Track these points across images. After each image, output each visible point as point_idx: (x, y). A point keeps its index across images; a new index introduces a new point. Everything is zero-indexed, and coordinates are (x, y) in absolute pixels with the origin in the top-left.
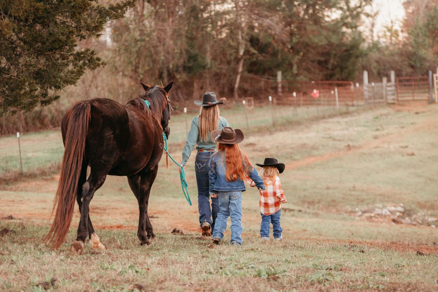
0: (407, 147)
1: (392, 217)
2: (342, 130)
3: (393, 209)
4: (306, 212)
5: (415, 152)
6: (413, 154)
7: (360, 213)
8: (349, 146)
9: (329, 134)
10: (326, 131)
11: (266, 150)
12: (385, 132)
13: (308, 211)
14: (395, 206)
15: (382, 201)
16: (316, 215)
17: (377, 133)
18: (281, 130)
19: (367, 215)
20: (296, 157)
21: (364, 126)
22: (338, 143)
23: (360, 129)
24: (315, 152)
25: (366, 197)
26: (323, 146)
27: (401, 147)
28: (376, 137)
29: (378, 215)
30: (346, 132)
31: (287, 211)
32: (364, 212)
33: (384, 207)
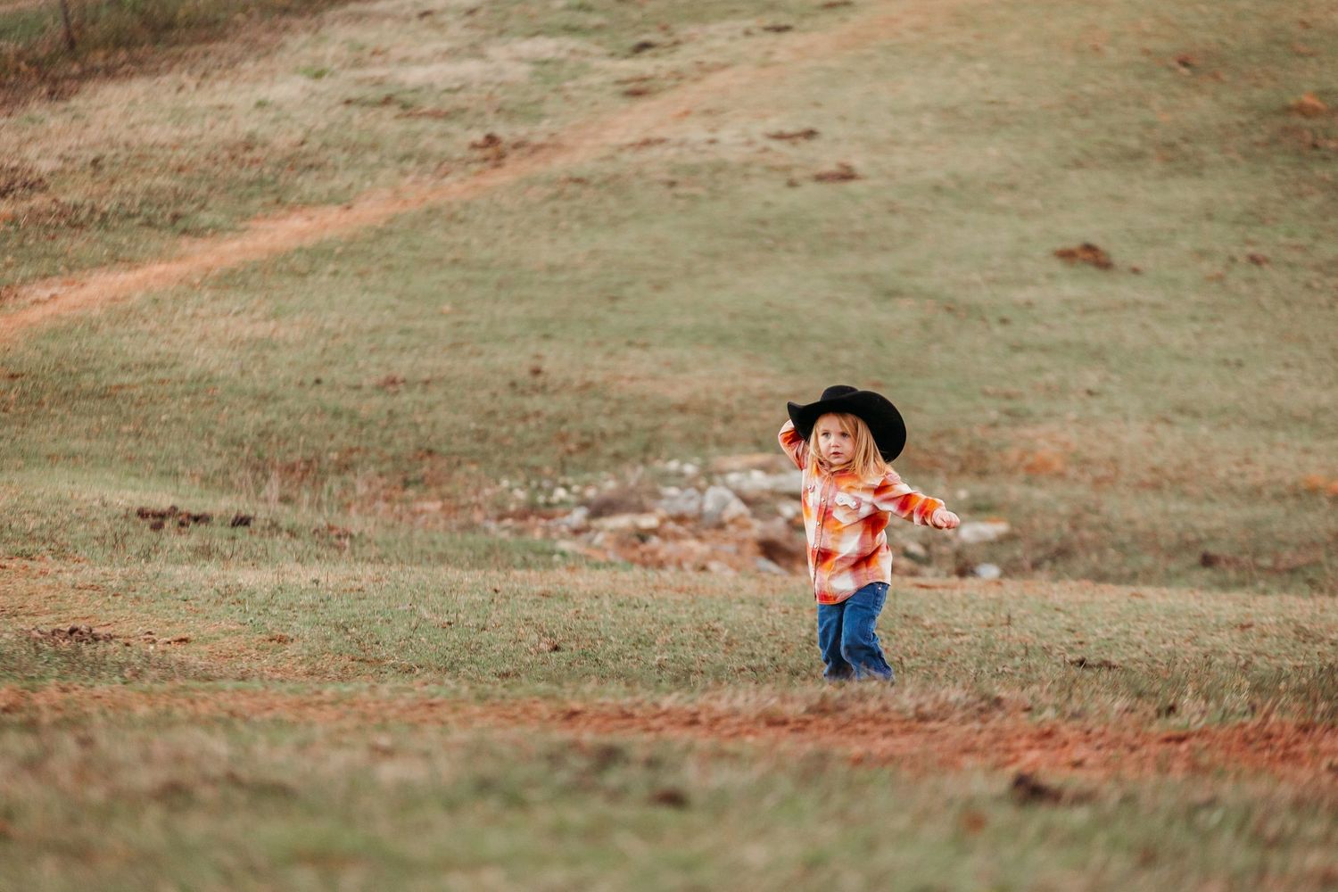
0: (810, 134)
1: (758, 529)
2: (451, 54)
3: (758, 481)
4: (274, 527)
5: (858, 162)
6: (847, 175)
7: (578, 516)
8: (491, 140)
9: (379, 83)
10: (358, 64)
11: (37, 185)
12: (681, 60)
13: (287, 516)
14: (766, 469)
15: (696, 442)
16: (333, 540)
17: (645, 65)
18: (110, 73)
19: (622, 521)
20: (206, 218)
21: (571, 30)
22: (436, 126)
23: (546, 47)
24: (308, 184)
25: (603, 424)
26: (353, 148)
27: (780, 136)
28: (637, 91)
29: (680, 519)
30: (471, 68)
31: (168, 523)
32: (601, 509)
33: (710, 475)
